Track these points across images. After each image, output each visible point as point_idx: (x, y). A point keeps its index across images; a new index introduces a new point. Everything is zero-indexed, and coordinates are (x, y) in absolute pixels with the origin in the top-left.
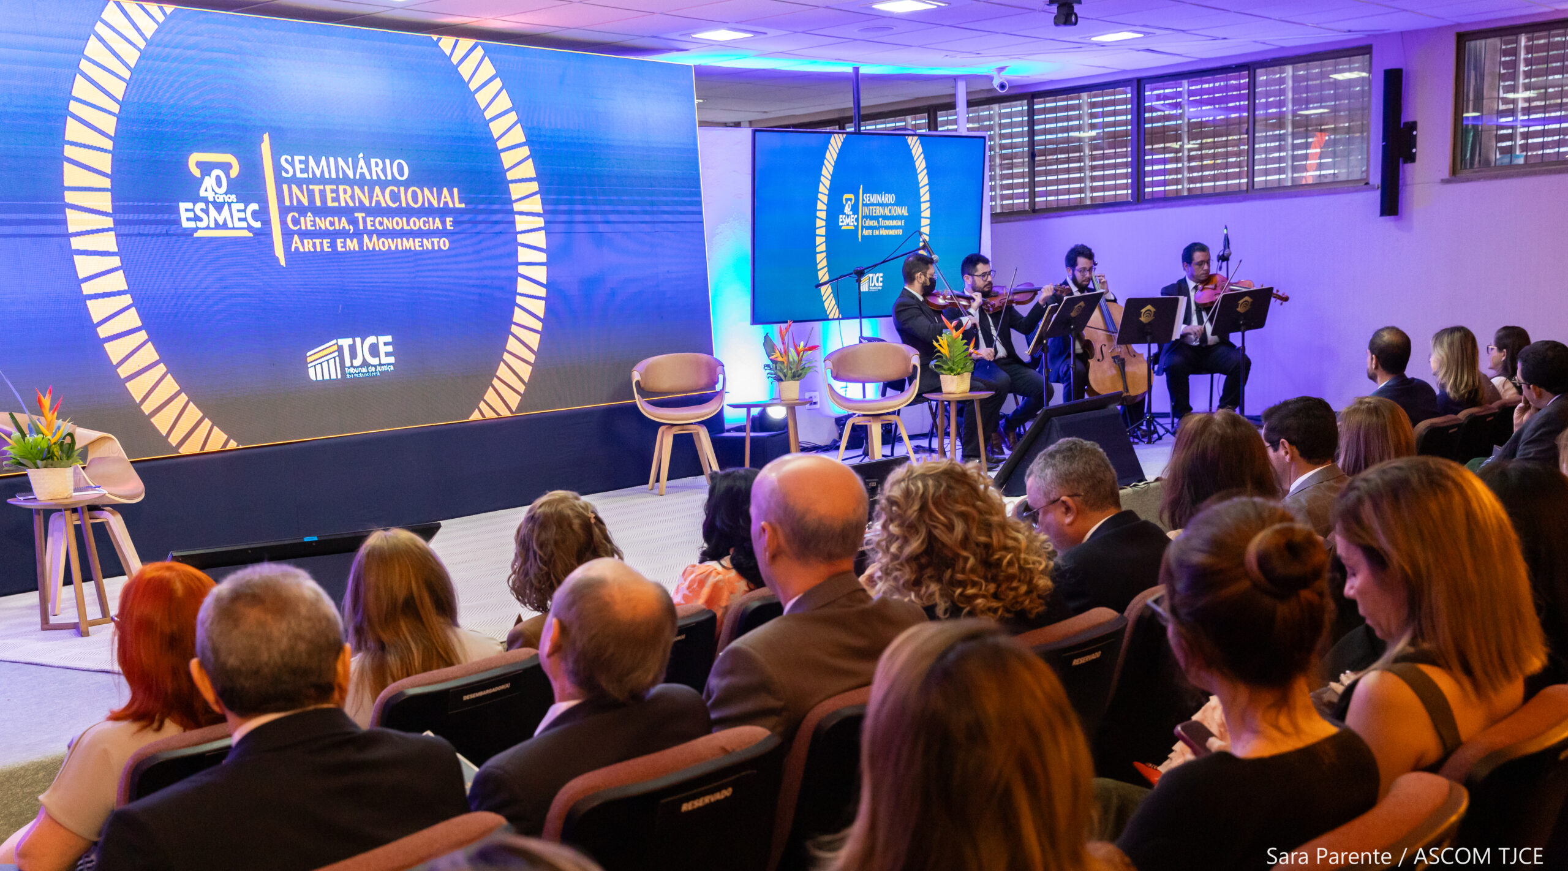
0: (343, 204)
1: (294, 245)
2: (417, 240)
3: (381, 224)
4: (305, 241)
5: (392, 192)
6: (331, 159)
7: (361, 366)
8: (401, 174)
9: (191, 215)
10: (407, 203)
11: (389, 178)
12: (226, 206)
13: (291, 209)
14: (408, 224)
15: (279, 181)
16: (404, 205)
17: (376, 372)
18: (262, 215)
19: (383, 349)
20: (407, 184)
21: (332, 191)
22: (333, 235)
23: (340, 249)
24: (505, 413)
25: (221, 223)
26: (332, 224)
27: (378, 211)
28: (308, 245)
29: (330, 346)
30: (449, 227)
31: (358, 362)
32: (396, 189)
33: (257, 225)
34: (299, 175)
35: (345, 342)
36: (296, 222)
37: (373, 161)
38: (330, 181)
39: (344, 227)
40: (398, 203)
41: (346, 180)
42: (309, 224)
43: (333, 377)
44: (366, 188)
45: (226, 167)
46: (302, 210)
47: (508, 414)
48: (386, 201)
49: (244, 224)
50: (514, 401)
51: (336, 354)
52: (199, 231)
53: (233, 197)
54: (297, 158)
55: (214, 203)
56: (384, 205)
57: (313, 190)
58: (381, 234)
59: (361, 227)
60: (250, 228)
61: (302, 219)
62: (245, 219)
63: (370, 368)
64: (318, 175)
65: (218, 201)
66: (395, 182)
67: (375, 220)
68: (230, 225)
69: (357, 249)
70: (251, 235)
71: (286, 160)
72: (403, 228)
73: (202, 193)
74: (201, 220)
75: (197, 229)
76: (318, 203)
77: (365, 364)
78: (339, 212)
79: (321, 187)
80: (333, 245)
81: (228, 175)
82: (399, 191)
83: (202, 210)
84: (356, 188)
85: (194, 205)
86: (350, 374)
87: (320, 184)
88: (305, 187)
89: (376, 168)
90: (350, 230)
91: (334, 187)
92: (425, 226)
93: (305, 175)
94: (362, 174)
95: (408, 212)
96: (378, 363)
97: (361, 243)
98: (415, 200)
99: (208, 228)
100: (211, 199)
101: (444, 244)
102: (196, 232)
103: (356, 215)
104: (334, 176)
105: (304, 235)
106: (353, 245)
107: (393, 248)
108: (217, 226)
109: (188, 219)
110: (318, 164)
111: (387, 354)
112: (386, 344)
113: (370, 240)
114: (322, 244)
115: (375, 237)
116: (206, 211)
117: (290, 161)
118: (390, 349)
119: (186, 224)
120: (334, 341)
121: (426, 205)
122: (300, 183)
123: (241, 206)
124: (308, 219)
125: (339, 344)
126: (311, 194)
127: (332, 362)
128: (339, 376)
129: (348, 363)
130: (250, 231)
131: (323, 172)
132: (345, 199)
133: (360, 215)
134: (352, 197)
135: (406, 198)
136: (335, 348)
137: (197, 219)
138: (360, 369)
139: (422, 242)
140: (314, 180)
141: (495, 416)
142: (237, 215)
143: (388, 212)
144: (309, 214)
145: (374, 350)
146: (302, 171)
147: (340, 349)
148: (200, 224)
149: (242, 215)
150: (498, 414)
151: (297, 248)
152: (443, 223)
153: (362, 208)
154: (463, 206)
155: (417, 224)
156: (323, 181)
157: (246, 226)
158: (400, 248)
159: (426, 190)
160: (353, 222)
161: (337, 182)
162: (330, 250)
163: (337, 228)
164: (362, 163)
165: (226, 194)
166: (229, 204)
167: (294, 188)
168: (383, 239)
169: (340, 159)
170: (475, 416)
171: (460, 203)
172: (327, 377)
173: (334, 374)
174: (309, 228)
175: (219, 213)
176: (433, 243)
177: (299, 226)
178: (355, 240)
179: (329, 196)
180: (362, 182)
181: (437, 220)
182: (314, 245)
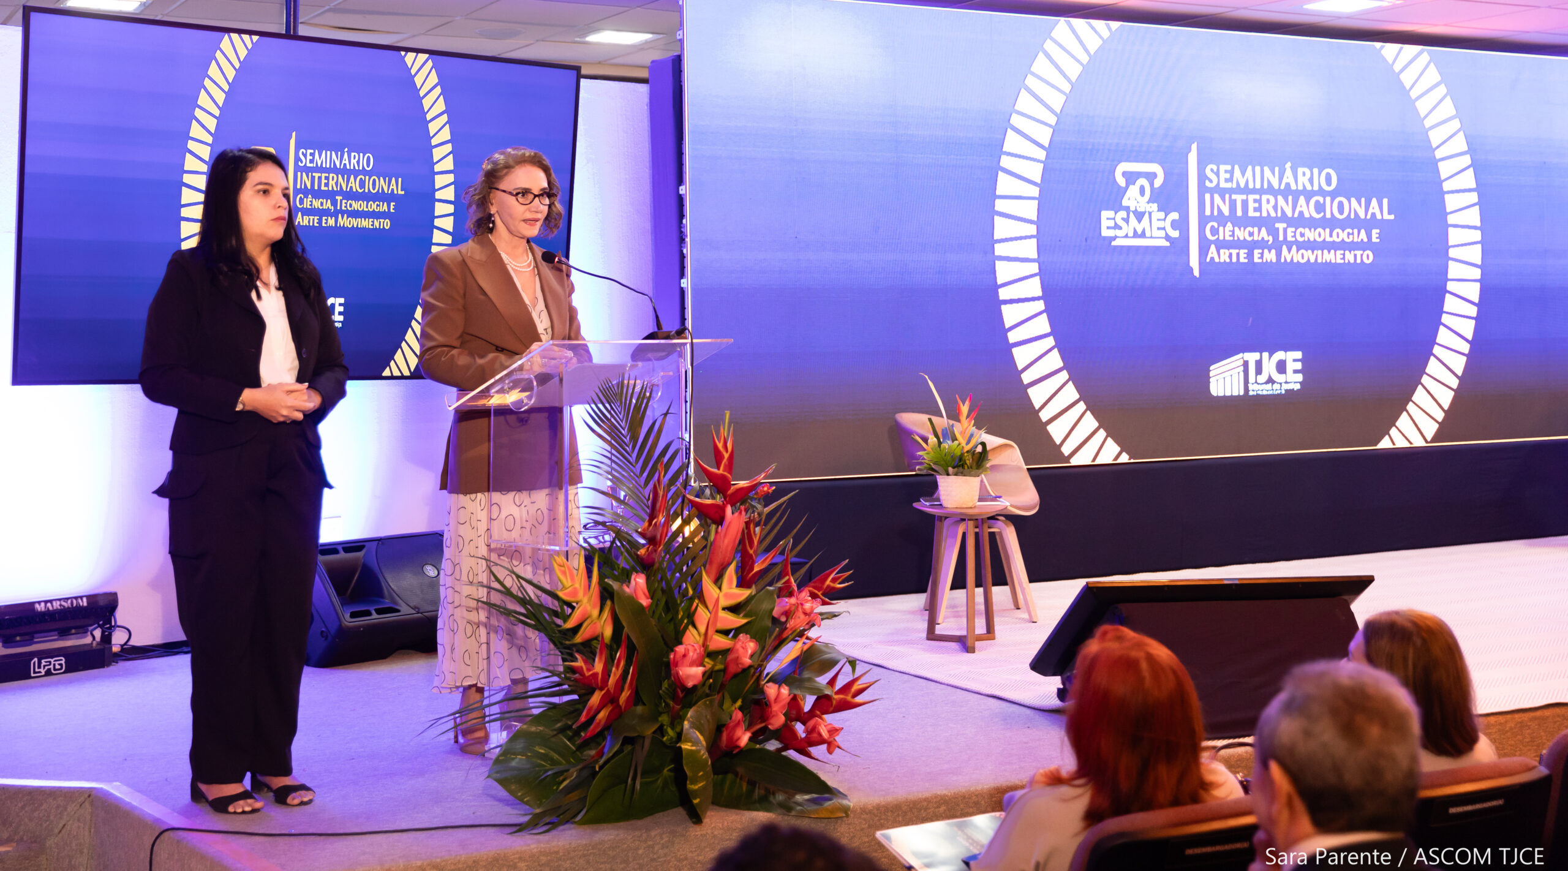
0: (1265, 214)
1: (1210, 255)
2: (1339, 252)
3: (1302, 235)
4: (1222, 251)
5: (1317, 202)
6: (1258, 169)
7: (1267, 383)
8: (1329, 182)
9: (1111, 223)
10: (1332, 213)
11: (1316, 188)
12: (1147, 215)
13: (1212, 218)
14: (1331, 236)
15: (1202, 190)
16: (1328, 215)
17: (1281, 389)
18: (1182, 225)
19: (1291, 366)
20: (1333, 195)
21: (1255, 201)
22: (1251, 246)
23: (1256, 260)
24: (1419, 442)
25: (1139, 232)
26: (1251, 234)
27: (1300, 221)
28: (1224, 256)
29: (1236, 361)
30: (1374, 240)
31: (1262, 378)
32: (1321, 199)
33: (1175, 234)
34: (1223, 185)
35: (1252, 357)
36: (1214, 231)
37: (1300, 170)
38: (1254, 191)
39: (1263, 238)
40: (1322, 214)
41: (1271, 190)
42: (1228, 233)
43: (1235, 393)
44: (1290, 198)
45: (1150, 177)
46: (1222, 220)
47: (1422, 444)
48: (1309, 211)
49: (1162, 234)
50: (1430, 429)
51: (1242, 368)
52: (1117, 239)
53: (1155, 206)
54: (1223, 168)
55: (1135, 212)
56: (1307, 215)
57: (1235, 200)
58: (1301, 246)
59: (1281, 238)
60: (1167, 237)
61: (1221, 229)
62: (1164, 229)
63: (1274, 385)
64: (1242, 185)
65: (1139, 210)
66: (1322, 192)
67: (1296, 231)
68: (1148, 234)
69: (1274, 260)
70: (1168, 244)
71: (1212, 170)
72: (1324, 239)
73: (1125, 203)
74: (1120, 228)
75: (1115, 238)
76: (1239, 213)
77: (1270, 381)
78: (1259, 222)
79: (1244, 197)
80: (1250, 255)
81: (1152, 184)
82: (1324, 200)
83: (1123, 219)
84: (1280, 198)
85: (1116, 214)
86: (1253, 391)
87: (1243, 194)
88: (1227, 196)
89: (1303, 178)
90: (1268, 241)
91: (1257, 197)
92: (1348, 238)
93: (1229, 185)
94: (1288, 185)
95: (1331, 224)
96: (1285, 381)
97: (1279, 254)
98: (1341, 211)
99: (1126, 236)
100: (1132, 208)
101: (1368, 257)
102: (1114, 240)
103: (1277, 225)
104: (1258, 186)
105: (1221, 245)
106: (1270, 256)
107: (1312, 260)
108: (1136, 235)
109: (1108, 228)
110: (1243, 174)
111: (1295, 372)
112: (1295, 360)
113: (1289, 250)
114: (1238, 254)
115: (1294, 248)
116: (1127, 220)
117: (1215, 170)
118: (1299, 365)
119: (1105, 233)
120: (1241, 355)
121: (1352, 216)
122: (1222, 193)
123: (1162, 215)
124: (1227, 229)
125: (1245, 359)
126: (1233, 205)
127: (1235, 377)
128: (1242, 393)
129: (1252, 378)
130: (1167, 241)
131: (1247, 181)
132: (1267, 208)
133: (1281, 226)
134: (1275, 207)
135: (1331, 209)
136: (1241, 362)
137: (1117, 227)
138: (1265, 385)
139: (1344, 255)
140: (1238, 190)
141: (1406, 445)
142: (1156, 224)
143: (1312, 224)
144: (1229, 224)
145: (1281, 367)
146: (1227, 180)
147: (1246, 364)
148: (1118, 233)
149: (1161, 224)
150: (1411, 443)
151: (1212, 258)
152: (1369, 236)
153: (1284, 218)
154: (1392, 217)
155: (1341, 235)
156: (1246, 191)
157: (1164, 235)
158: (1319, 260)
159: (1353, 200)
160: (1273, 232)
161: (1261, 191)
162: (1246, 261)
163: (1256, 238)
164: (1288, 173)
165: (1148, 202)
166: (1150, 214)
167: (1217, 197)
168: (1302, 251)
169: (1266, 169)
170: (1385, 444)
171: (1389, 213)
172: (1228, 394)
173: (1237, 390)
174: (1228, 238)
175: (1139, 221)
176: (1355, 256)
177: (1217, 236)
178: (1273, 251)
179: (1252, 205)
180: (1286, 192)
181: (1363, 232)
182: (1230, 256)
